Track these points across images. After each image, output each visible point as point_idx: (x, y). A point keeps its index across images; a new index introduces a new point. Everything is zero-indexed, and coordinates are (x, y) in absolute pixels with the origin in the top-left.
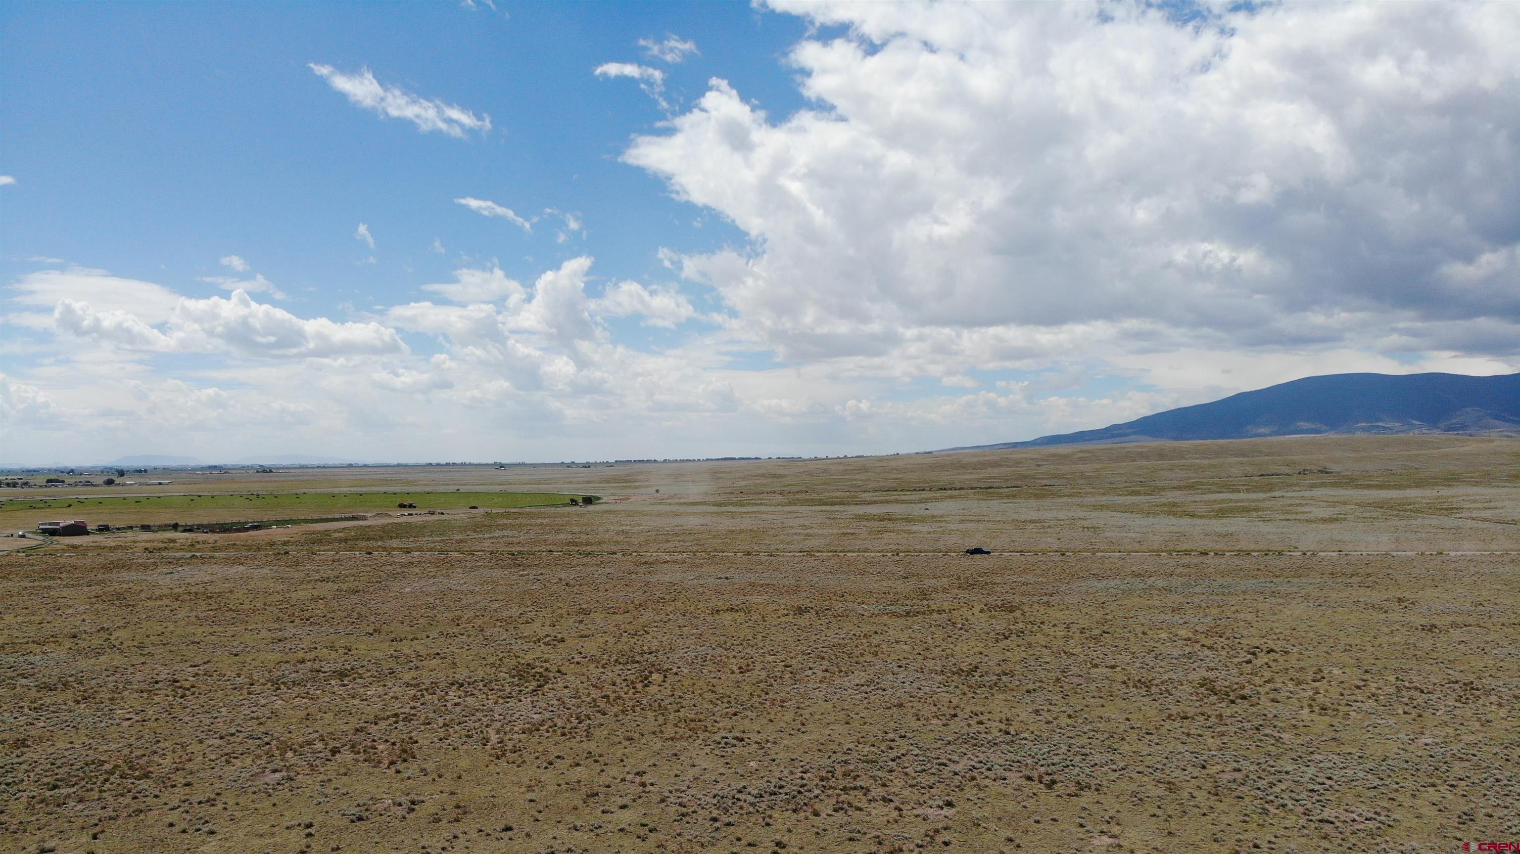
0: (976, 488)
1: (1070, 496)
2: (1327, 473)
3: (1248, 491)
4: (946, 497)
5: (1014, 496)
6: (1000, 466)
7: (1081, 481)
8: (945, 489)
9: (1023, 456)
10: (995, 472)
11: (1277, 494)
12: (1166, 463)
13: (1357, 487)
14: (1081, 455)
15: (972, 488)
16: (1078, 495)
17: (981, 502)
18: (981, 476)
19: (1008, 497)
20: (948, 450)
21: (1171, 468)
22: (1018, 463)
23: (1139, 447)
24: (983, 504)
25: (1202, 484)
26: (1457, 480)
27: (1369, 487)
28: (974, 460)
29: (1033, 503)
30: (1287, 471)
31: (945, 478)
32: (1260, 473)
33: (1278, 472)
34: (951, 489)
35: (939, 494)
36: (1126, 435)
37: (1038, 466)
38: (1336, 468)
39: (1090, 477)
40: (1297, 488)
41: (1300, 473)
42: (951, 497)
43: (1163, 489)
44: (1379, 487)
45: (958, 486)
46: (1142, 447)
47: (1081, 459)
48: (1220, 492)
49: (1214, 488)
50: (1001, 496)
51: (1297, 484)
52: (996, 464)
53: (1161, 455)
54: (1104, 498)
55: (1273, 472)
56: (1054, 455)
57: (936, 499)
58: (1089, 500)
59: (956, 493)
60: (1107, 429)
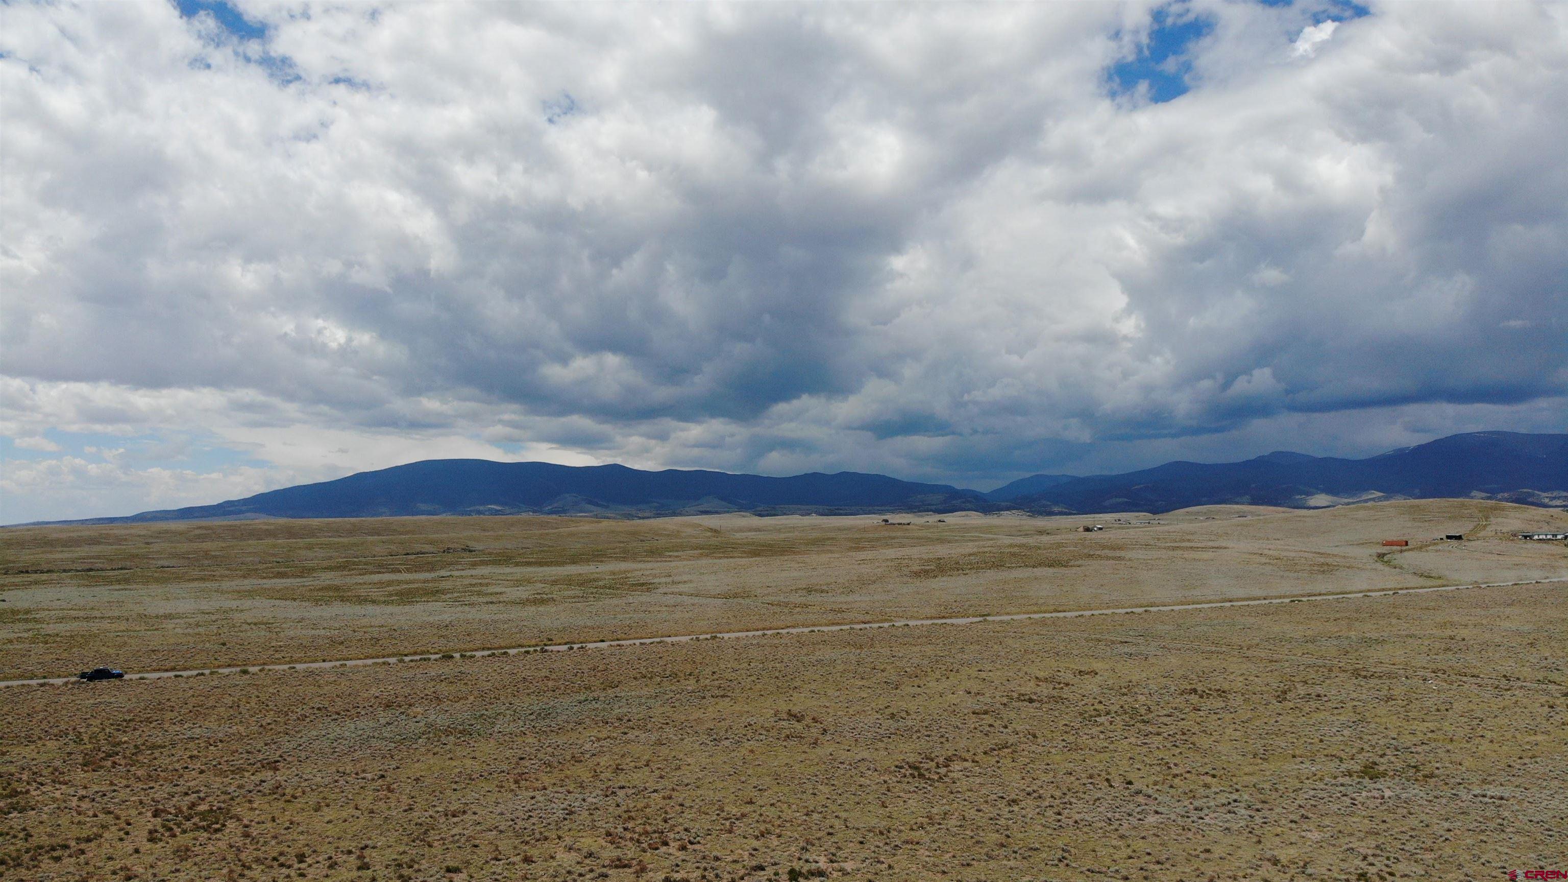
0: (70, 571)
1: (202, 579)
2: (470, 551)
3: (408, 571)
4: (31, 583)
5: (127, 581)
6: (99, 543)
7: (206, 562)
8: (27, 572)
9: (127, 532)
10: (96, 549)
11: (443, 573)
12: (301, 542)
13: (517, 564)
14: (198, 532)
15: (65, 571)
16: (212, 578)
17: (81, 589)
18: (76, 555)
19: (119, 582)
20: (27, 525)
21: (310, 547)
22: (119, 540)
23: (266, 524)
24: (86, 591)
25: (354, 563)
26: (604, 555)
27: (529, 564)
28: (64, 536)
29: (156, 589)
30: (432, 550)
31: (26, 557)
32: (405, 552)
33: (423, 550)
34: (36, 572)
35: (18, 579)
36: (241, 512)
37: (147, 543)
38: (479, 546)
39: (215, 557)
40: (460, 567)
41: (444, 552)
42: (36, 583)
43: (313, 569)
44: (540, 564)
45: (45, 567)
46: (269, 524)
47: (199, 537)
48: (379, 573)
49: (370, 568)
50: (109, 581)
51: (457, 563)
52: (93, 541)
53: (290, 533)
54: (246, 582)
55: (418, 550)
56: (167, 532)
57: (16, 586)
58: (226, 585)
59: (45, 577)
60: (220, 506)
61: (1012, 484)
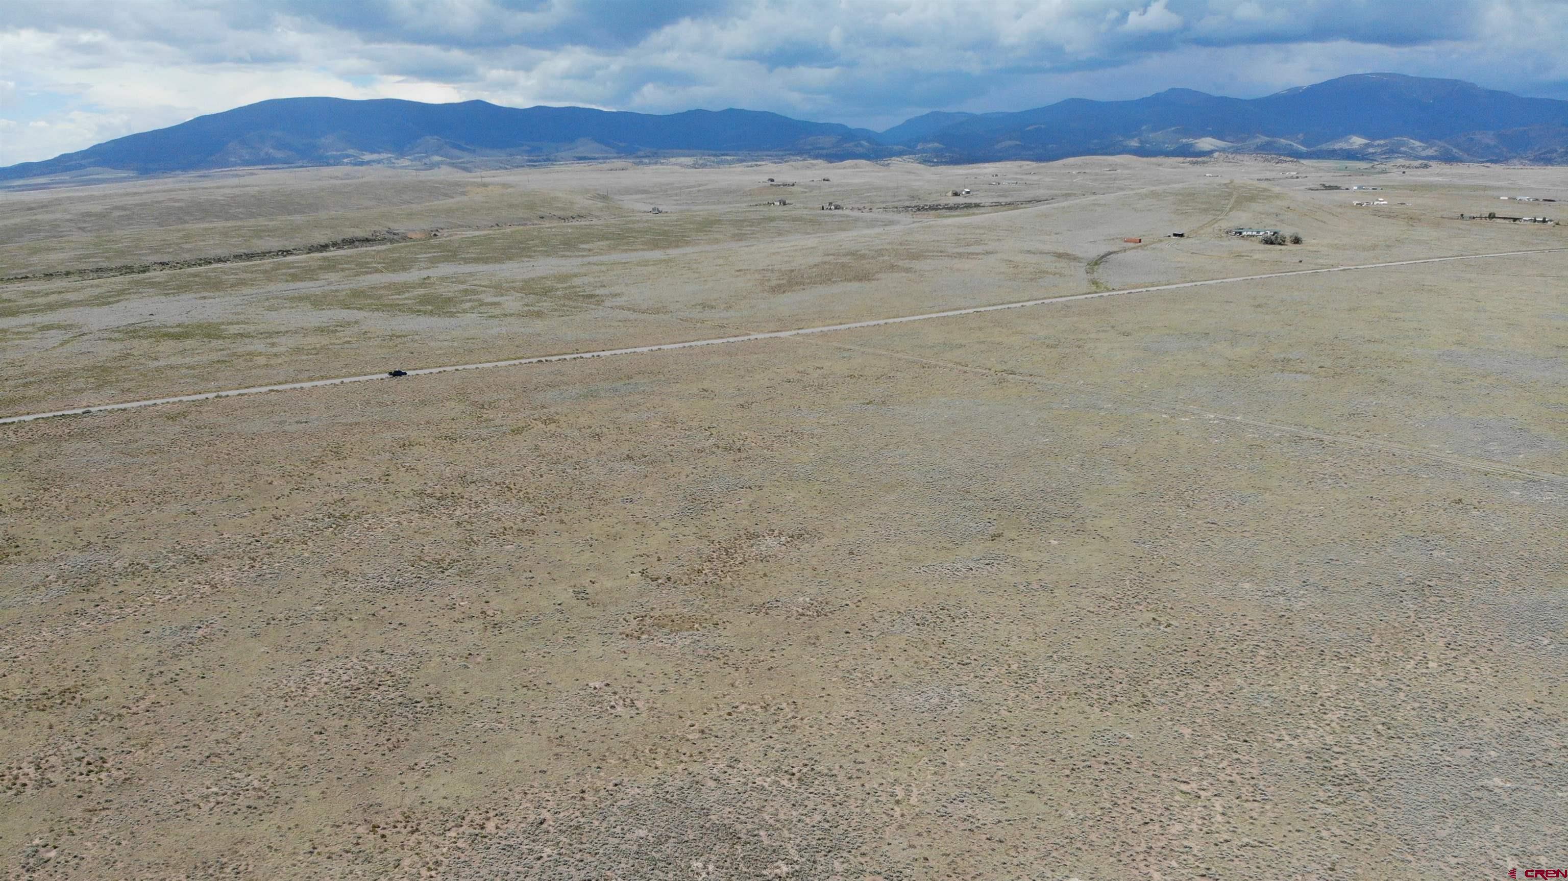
61: (909, 122)
